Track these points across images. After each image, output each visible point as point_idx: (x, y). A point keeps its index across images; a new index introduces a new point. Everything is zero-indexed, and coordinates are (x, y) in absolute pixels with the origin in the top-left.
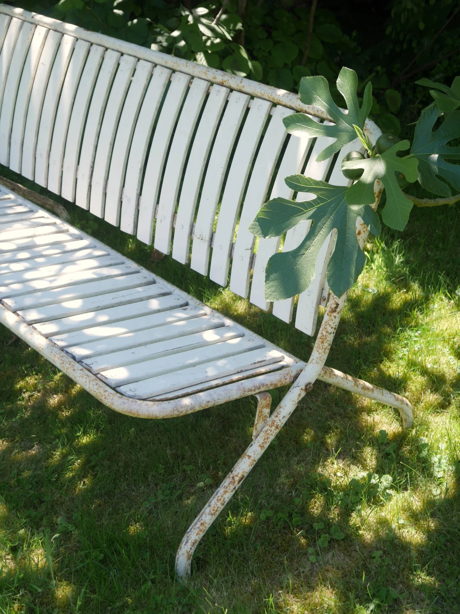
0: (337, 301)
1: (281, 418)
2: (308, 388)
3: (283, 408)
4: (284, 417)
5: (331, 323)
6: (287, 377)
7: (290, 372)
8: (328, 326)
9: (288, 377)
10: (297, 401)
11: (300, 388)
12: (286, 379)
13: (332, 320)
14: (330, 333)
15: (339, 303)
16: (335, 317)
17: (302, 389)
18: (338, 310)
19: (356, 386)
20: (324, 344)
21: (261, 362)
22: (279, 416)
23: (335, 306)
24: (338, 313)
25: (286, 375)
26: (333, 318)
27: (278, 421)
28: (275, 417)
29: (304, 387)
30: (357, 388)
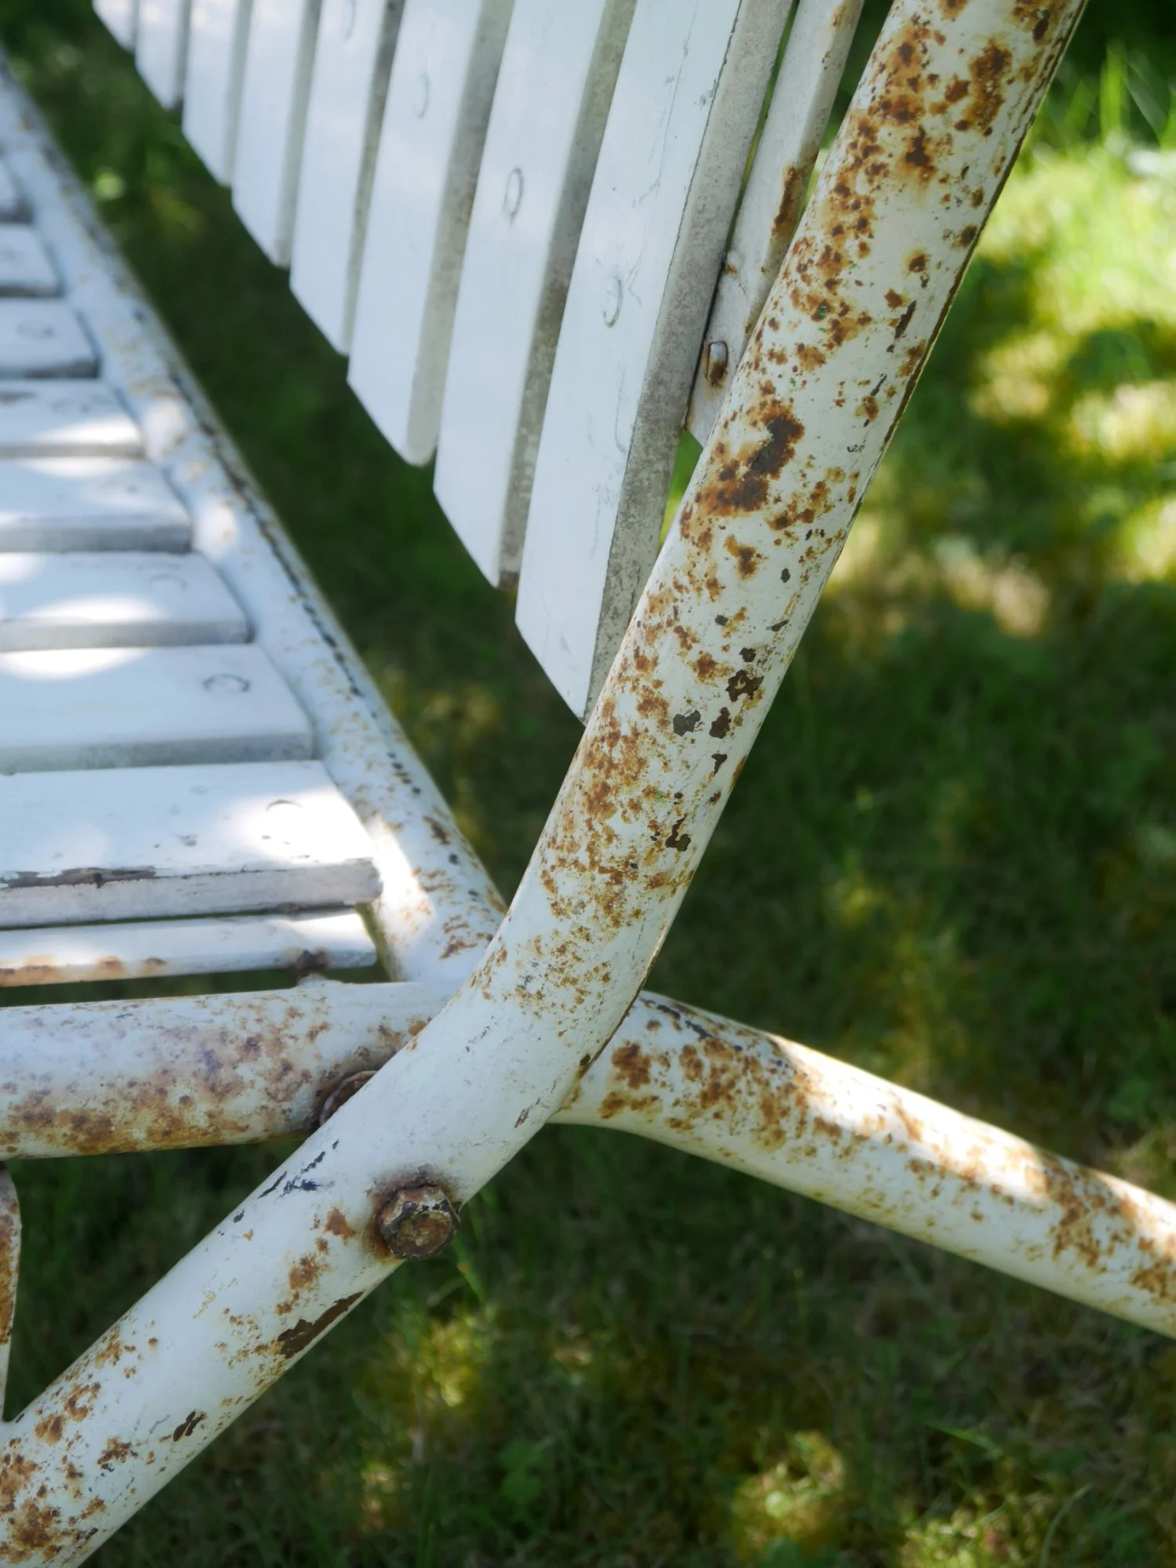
0: (782, 392)
1: (87, 1458)
2: (389, 1219)
3: (127, 1359)
4: (118, 1451)
5: (698, 613)
6: (245, 1071)
7: (301, 1027)
8: (669, 641)
9: (253, 1072)
10: (273, 1327)
11: (320, 1203)
12: (220, 1092)
13: (713, 585)
14: (685, 724)
15: (799, 414)
16: (747, 560)
17: (337, 1223)
18: (785, 485)
19: (1070, 1254)
20: (615, 822)
21: (98, 878)
22: (70, 1428)
23: (761, 436)
24: (781, 522)
25: (230, 1052)
26: (727, 567)
27: (56, 1478)
28: (41, 1429)
29: (357, 1206)
30: (1081, 1268)
